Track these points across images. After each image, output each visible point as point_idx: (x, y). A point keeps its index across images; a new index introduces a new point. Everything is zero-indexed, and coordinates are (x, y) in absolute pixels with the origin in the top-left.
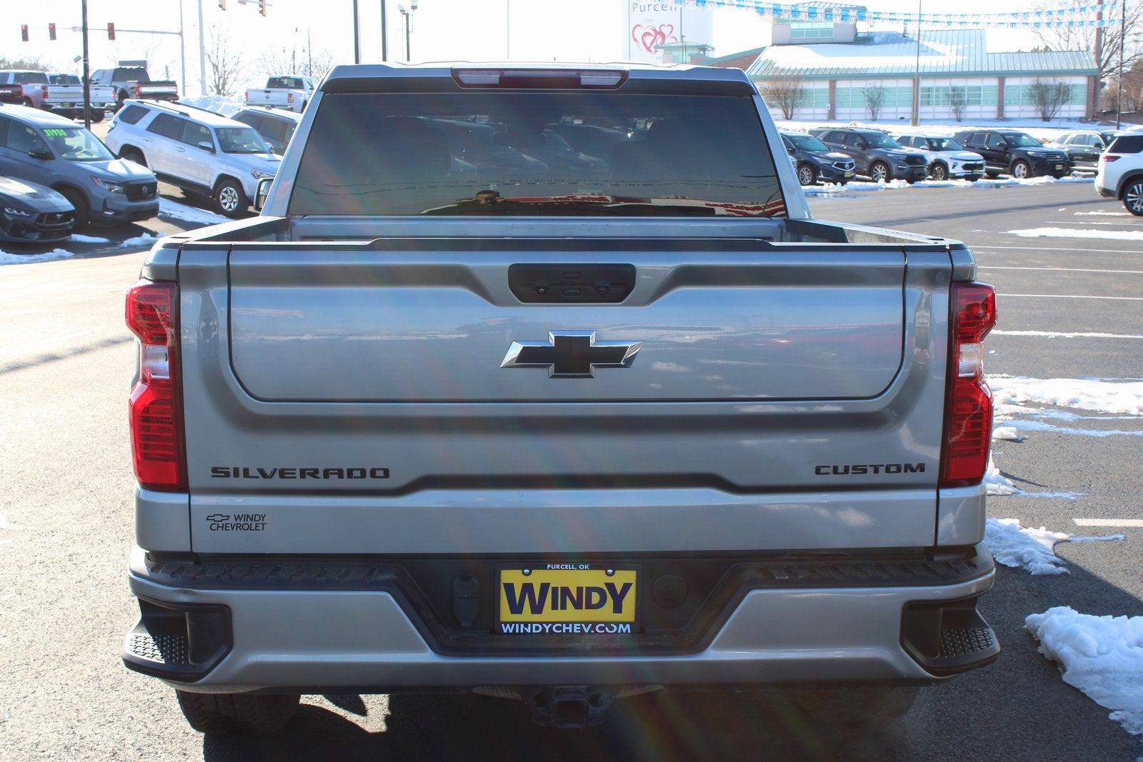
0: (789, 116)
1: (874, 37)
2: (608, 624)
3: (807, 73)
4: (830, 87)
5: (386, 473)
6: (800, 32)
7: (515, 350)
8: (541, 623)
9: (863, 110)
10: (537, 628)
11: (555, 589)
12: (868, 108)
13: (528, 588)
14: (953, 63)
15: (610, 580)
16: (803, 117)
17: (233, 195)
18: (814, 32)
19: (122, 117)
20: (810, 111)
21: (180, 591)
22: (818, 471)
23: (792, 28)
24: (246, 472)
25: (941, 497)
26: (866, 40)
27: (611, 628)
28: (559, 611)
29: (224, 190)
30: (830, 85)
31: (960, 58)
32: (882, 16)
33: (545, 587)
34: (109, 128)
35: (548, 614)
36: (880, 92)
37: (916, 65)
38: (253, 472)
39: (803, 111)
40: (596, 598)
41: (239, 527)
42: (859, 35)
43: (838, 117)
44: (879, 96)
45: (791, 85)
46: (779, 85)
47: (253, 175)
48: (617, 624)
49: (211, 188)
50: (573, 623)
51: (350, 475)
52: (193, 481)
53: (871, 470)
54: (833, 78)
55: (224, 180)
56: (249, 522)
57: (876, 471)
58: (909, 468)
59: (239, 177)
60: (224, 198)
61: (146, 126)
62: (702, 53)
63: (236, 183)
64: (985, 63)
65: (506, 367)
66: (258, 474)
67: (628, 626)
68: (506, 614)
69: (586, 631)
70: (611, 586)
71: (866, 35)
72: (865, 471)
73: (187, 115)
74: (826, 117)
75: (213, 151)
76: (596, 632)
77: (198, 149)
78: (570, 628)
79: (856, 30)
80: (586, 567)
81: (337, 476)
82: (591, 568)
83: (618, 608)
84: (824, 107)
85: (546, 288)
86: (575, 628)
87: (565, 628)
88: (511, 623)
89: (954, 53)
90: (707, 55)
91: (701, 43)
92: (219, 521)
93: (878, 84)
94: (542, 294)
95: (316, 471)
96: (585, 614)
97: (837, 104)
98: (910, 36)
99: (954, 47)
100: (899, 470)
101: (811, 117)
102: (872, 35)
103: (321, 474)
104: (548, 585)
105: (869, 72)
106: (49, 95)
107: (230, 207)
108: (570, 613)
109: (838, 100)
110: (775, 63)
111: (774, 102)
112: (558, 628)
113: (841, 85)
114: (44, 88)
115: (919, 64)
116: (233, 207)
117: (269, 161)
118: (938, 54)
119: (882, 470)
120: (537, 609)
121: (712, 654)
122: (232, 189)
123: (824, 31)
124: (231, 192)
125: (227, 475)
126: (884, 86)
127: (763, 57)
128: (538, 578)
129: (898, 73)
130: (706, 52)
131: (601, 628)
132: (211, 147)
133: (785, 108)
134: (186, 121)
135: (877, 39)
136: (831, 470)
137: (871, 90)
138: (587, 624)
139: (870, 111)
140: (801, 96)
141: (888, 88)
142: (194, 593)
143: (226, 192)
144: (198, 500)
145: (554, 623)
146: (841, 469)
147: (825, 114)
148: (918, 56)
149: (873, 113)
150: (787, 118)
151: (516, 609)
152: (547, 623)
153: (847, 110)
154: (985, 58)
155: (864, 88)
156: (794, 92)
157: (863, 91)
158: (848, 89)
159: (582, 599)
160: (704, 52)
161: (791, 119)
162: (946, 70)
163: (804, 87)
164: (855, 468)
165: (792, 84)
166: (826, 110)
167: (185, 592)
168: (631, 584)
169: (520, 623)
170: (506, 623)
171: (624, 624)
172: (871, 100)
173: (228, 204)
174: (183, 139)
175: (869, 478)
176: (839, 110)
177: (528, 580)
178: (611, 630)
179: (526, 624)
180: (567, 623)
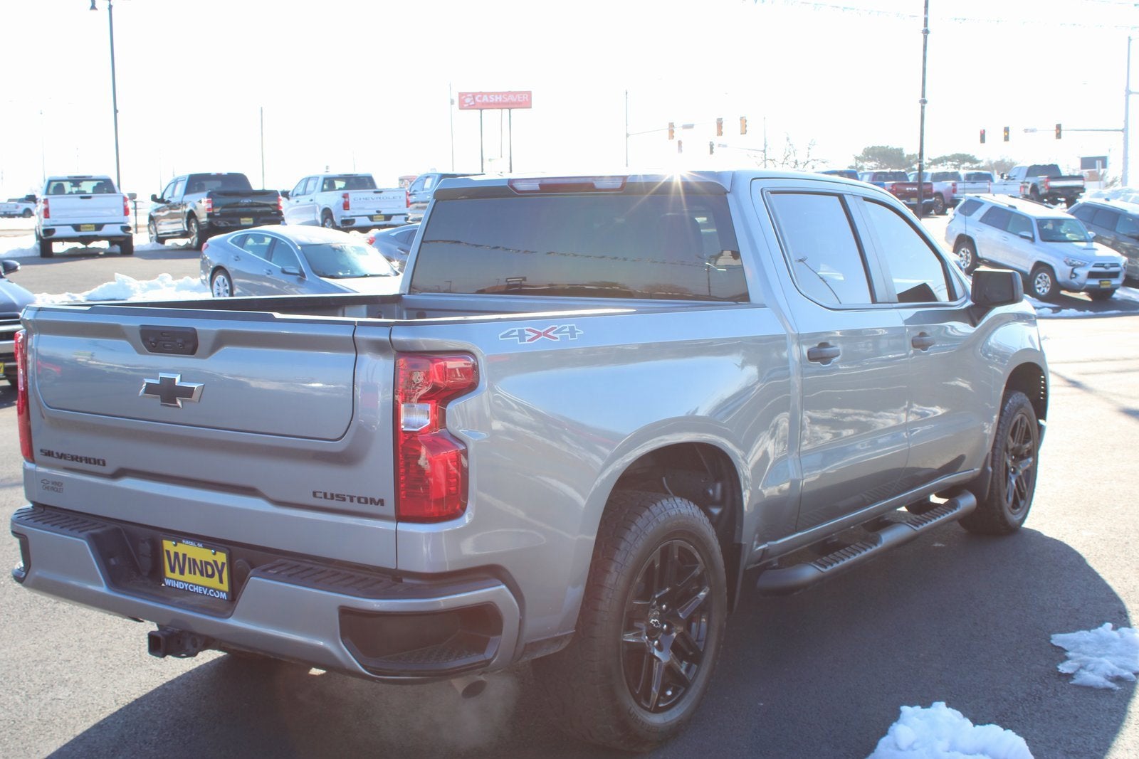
2: (216, 590)
5: (105, 464)
7: (144, 383)
8: (184, 582)
10: (182, 585)
11: (189, 559)
13: (177, 555)
15: (215, 558)
17: (1047, 280)
19: (961, 210)
28: (192, 575)
29: (1039, 275)
34: (950, 220)
35: (188, 577)
38: (55, 454)
40: (210, 570)
41: (53, 489)
47: (1065, 262)
48: (220, 592)
49: (1029, 273)
50: (199, 586)
51: (90, 463)
52: (36, 457)
53: (348, 499)
55: (1040, 266)
56: (57, 486)
57: (352, 500)
58: (372, 501)
59: (1053, 265)
60: (1039, 283)
61: (979, 218)
63: (1049, 269)
65: (142, 395)
66: (57, 456)
67: (225, 594)
68: (167, 571)
69: (205, 593)
70: (216, 563)
73: (1015, 207)
75: (1032, 240)
76: (209, 595)
77: (1018, 238)
78: (197, 589)
80: (201, 545)
81: (85, 461)
82: (205, 547)
83: (220, 580)
85: (155, 343)
86: (200, 590)
87: (195, 589)
88: (170, 579)
92: (45, 483)
94: (155, 347)
95: (77, 457)
96: (205, 581)
100: (366, 502)
103: (79, 460)
104: (186, 555)
106: (958, 191)
107: (1043, 291)
108: (197, 579)
112: (192, 588)
114: (954, 185)
116: (1046, 291)
117: (1084, 249)
119: (355, 499)
120: (181, 571)
121: (233, 622)
122: (1046, 275)
124: (1045, 277)
125: (46, 454)
128: (181, 549)
131: (212, 593)
132: (1030, 235)
134: (1012, 213)
136: (322, 495)
138: (205, 587)
143: (1041, 278)
144: (38, 469)
145: (189, 584)
146: (329, 496)
151: (173, 570)
152: (187, 583)
159: (203, 570)
164: (337, 496)
168: (225, 563)
169: (174, 580)
170: (168, 579)
171: (223, 592)
173: (1042, 289)
174: (1009, 229)
175: (346, 505)
177: (176, 550)
178: (217, 595)
179: (176, 581)
180: (196, 585)
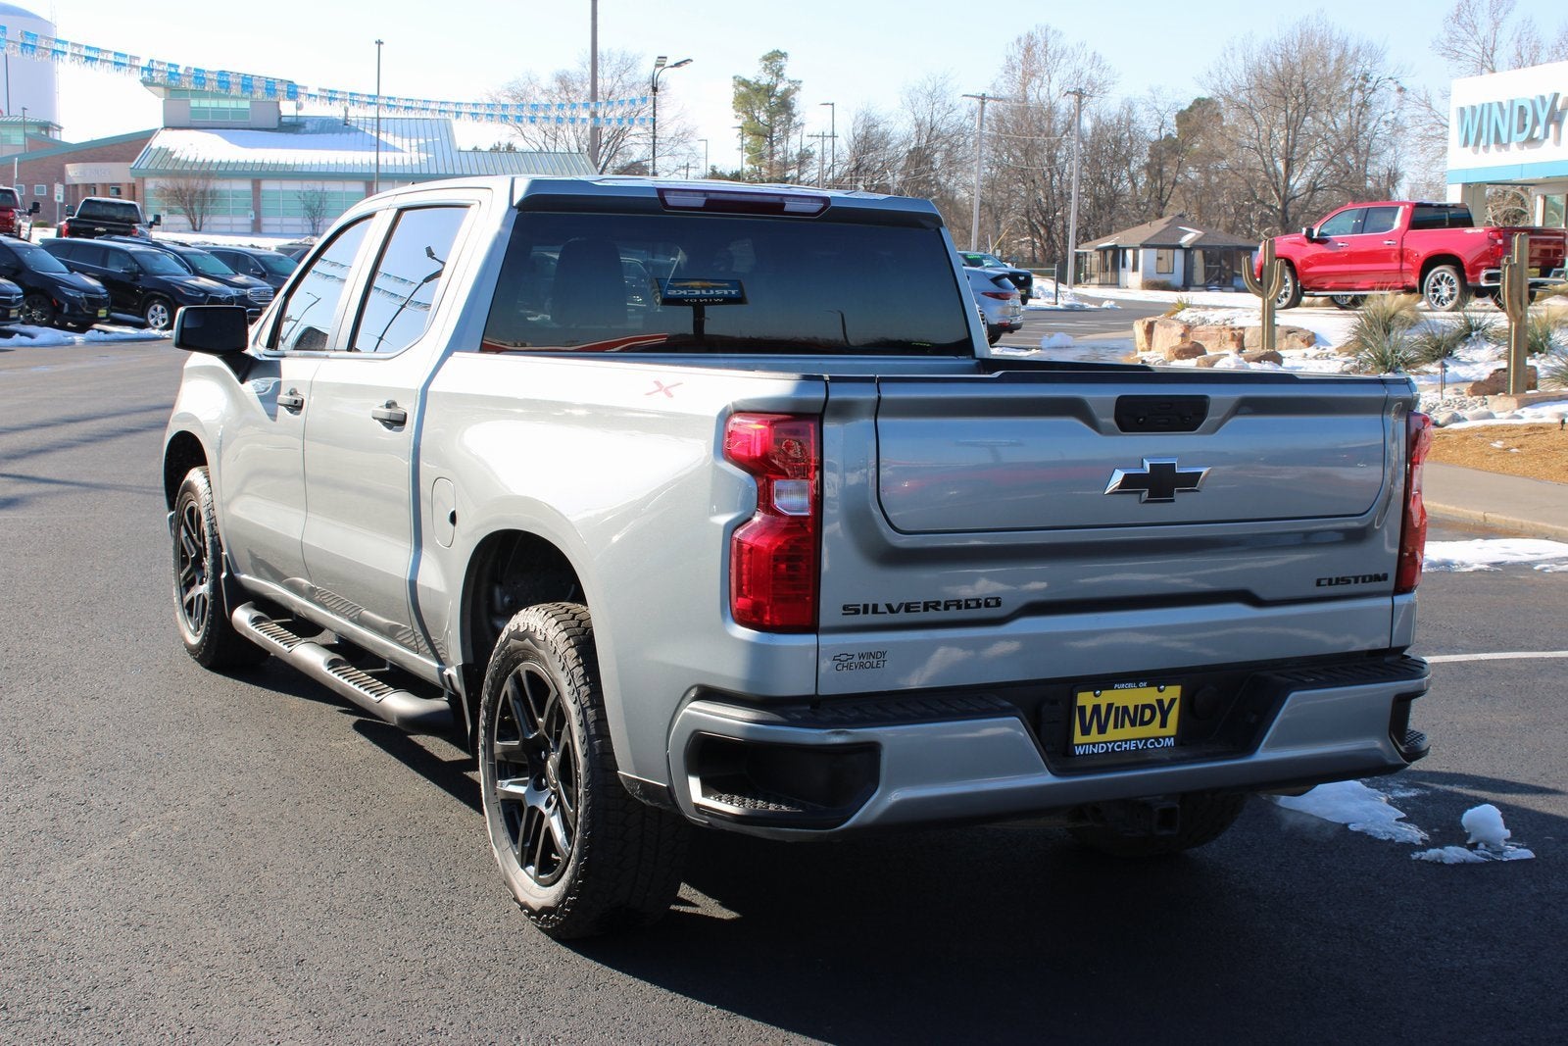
0: (197, 227)
1: (305, 123)
2: (1157, 739)
3: (221, 169)
4: (253, 188)
5: (998, 604)
6: (204, 111)
7: (1118, 477)
8: (1105, 743)
9: (298, 221)
10: (1103, 748)
11: (1117, 708)
12: (307, 218)
13: (1096, 709)
14: (415, 162)
15: (1160, 696)
16: (214, 229)
18: (224, 112)
20: (225, 220)
21: (833, 733)
22: (1319, 583)
23: (192, 105)
24: (875, 610)
25: (1395, 603)
26: (293, 127)
27: (1159, 743)
28: (1119, 729)
30: (253, 185)
31: (423, 156)
32: (338, 96)
33: (1110, 706)
35: (1112, 734)
36: (322, 197)
37: (375, 162)
38: (882, 608)
39: (216, 219)
40: (1148, 713)
41: (862, 666)
42: (283, 119)
43: (265, 229)
44: (320, 202)
45: (199, 185)
46: (182, 183)
48: (1164, 738)
50: (1130, 740)
51: (968, 606)
52: (824, 622)
53: (1353, 581)
54: (257, 175)
56: (871, 660)
57: (1356, 582)
58: (1377, 577)
62: (44, 133)
64: (457, 164)
65: (1112, 493)
66: (886, 610)
67: (1172, 739)
68: (1078, 738)
69: (1140, 747)
70: (1160, 702)
71: (294, 120)
72: (1349, 582)
74: (249, 229)
76: (1147, 747)
78: (1128, 746)
79: (280, 112)
80: (1145, 684)
81: (955, 607)
82: (1148, 686)
83: (1163, 724)
84: (246, 215)
85: (1145, 418)
86: (1132, 745)
87: (1124, 746)
88: (1082, 745)
89: (415, 149)
90: (51, 136)
91: (43, 118)
92: (842, 660)
93: (318, 186)
94: (1142, 423)
95: (938, 603)
96: (1140, 731)
97: (262, 212)
98: (354, 125)
99: (414, 142)
100: (1371, 580)
101: (228, 229)
102: (303, 120)
103: (942, 607)
104: (1113, 704)
105: (305, 170)
108: (1128, 732)
109: (265, 205)
110: (172, 153)
111: (175, 207)
112: (1119, 747)
113: (267, 186)
115: (380, 163)
118: (395, 149)
119: (1360, 581)
120: (1102, 730)
121: (1263, 754)
123: (237, 112)
125: (857, 612)
126: (326, 189)
127: (156, 143)
128: (1106, 697)
129: (345, 173)
130: (51, 133)
131: (1152, 744)
133: (190, 214)
135: (309, 126)
136: (1328, 582)
137: (309, 194)
138: (1140, 740)
139: (310, 223)
140: (212, 201)
141: (333, 193)
142: (848, 733)
144: (826, 640)
145: (1115, 742)
146: (1334, 581)
147: (246, 225)
148: (378, 152)
149: (313, 225)
150: (195, 230)
151: (1086, 731)
152: (1110, 742)
153: (278, 221)
154: (455, 156)
155: (300, 192)
156: (203, 193)
157: (301, 195)
158: (278, 192)
159: (1137, 717)
160: (47, 133)
161: (200, 230)
162: (408, 171)
163: (217, 188)
164: (1343, 580)
165: (201, 182)
166: (248, 220)
167: (838, 733)
168: (1175, 699)
169: (1089, 744)
170: (1078, 745)
171: (1169, 737)
172: (309, 208)
175: (1352, 588)
176: (265, 221)
177: (1096, 701)
178: (1159, 744)
179: (1094, 745)
180: (1126, 741)
